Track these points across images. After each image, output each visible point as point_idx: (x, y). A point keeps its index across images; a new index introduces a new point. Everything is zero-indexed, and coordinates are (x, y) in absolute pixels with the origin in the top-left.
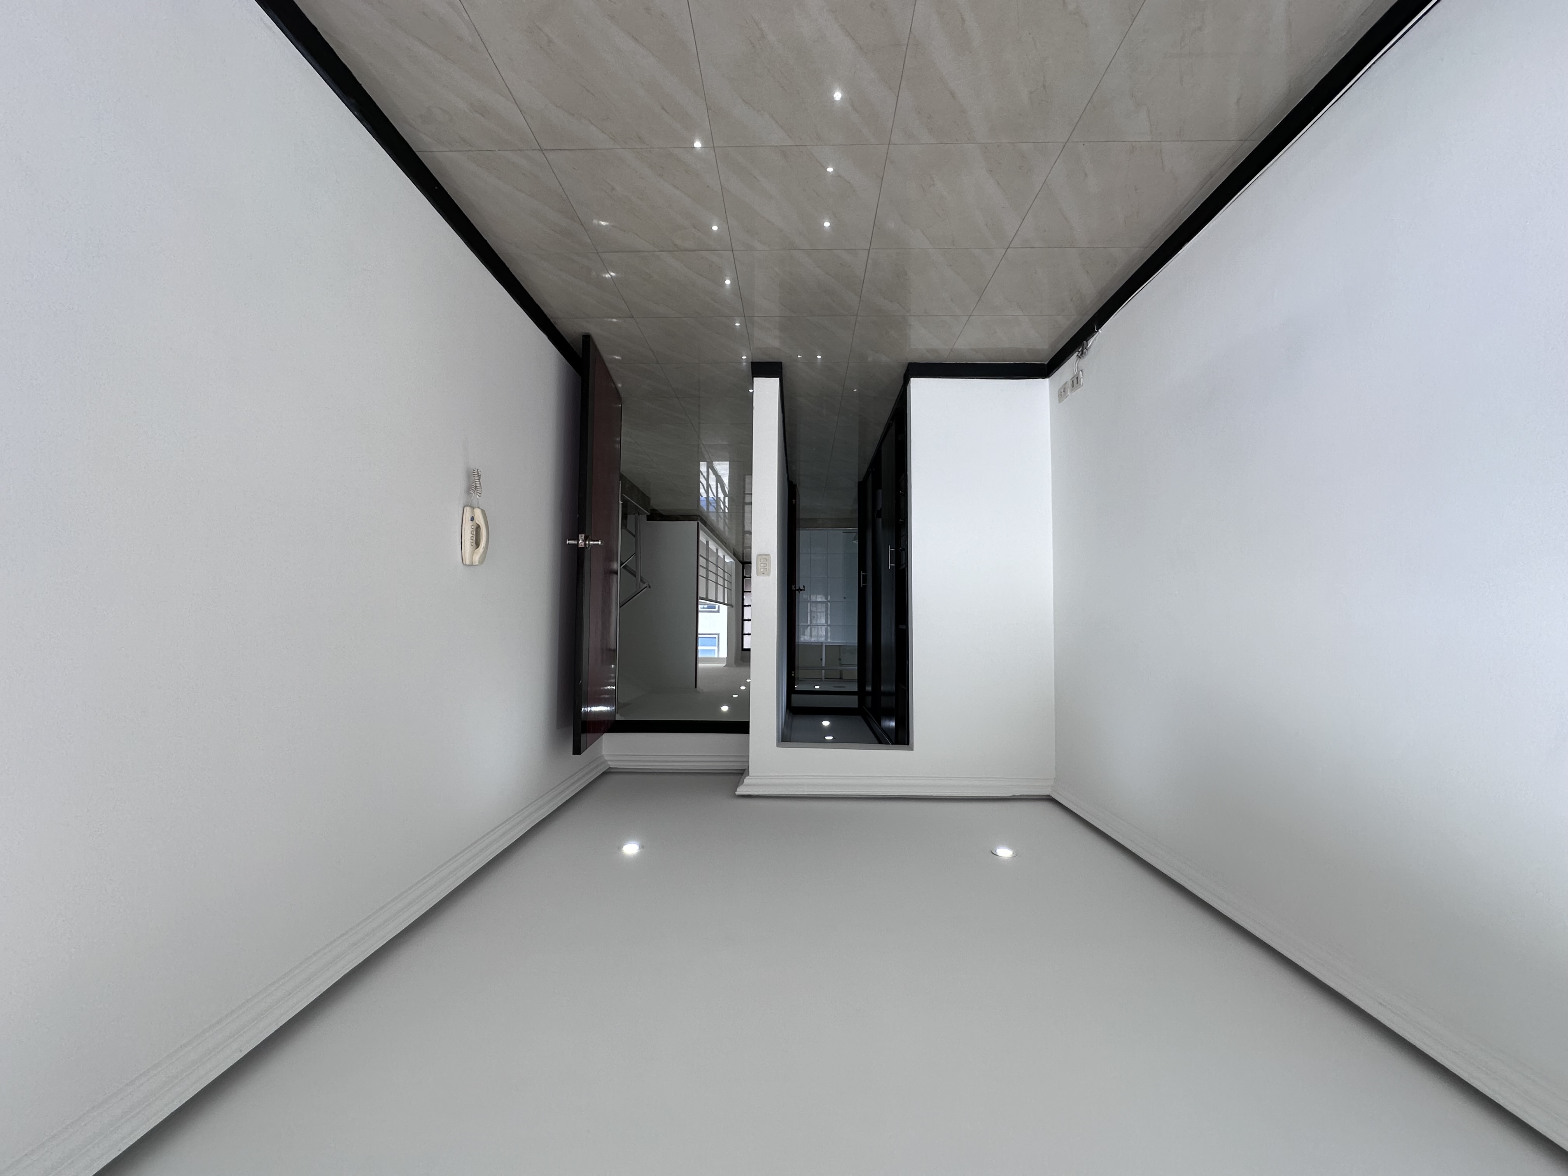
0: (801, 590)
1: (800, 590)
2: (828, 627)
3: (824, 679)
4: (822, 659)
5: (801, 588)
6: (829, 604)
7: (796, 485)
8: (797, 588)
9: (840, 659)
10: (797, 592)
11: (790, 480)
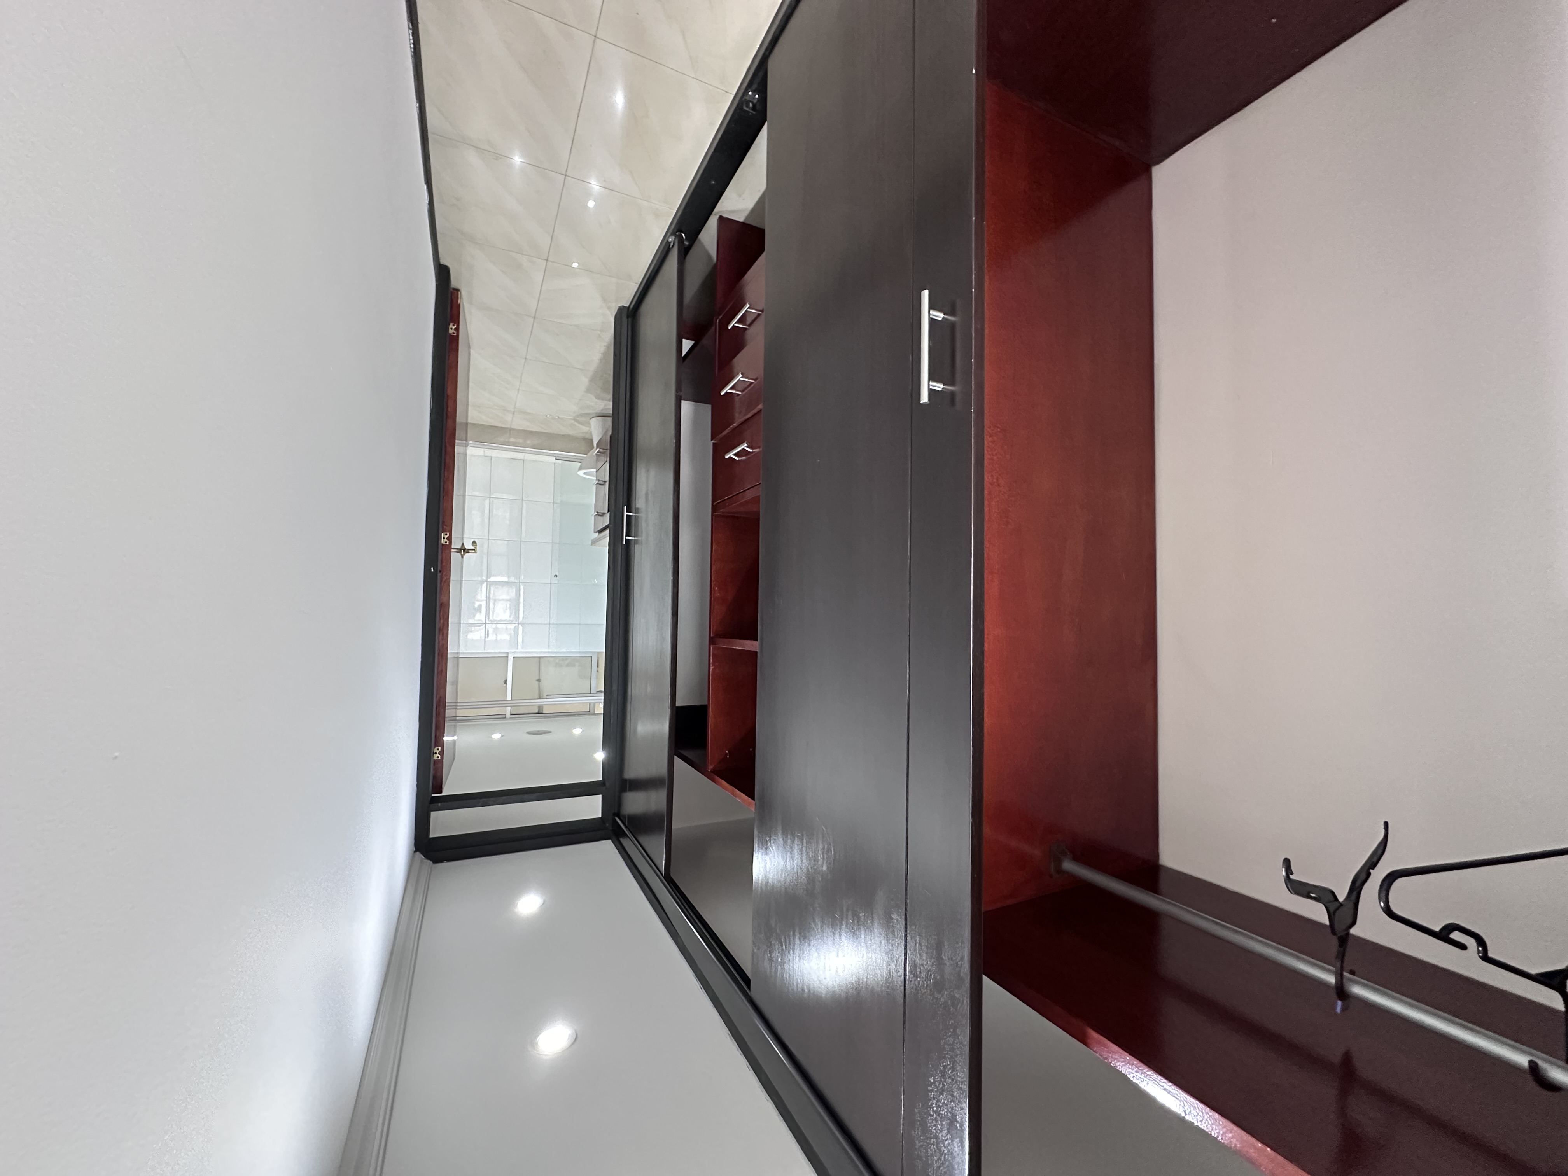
0: (467, 551)
1: (464, 550)
2: (520, 627)
3: (508, 716)
4: (506, 682)
5: (468, 546)
6: (522, 587)
7: (458, 290)
8: (456, 544)
9: (539, 680)
10: (455, 556)
11: (443, 261)
